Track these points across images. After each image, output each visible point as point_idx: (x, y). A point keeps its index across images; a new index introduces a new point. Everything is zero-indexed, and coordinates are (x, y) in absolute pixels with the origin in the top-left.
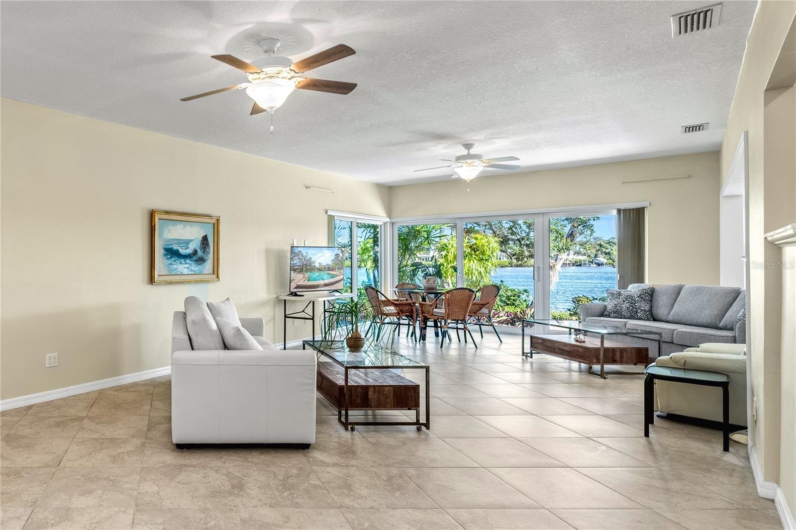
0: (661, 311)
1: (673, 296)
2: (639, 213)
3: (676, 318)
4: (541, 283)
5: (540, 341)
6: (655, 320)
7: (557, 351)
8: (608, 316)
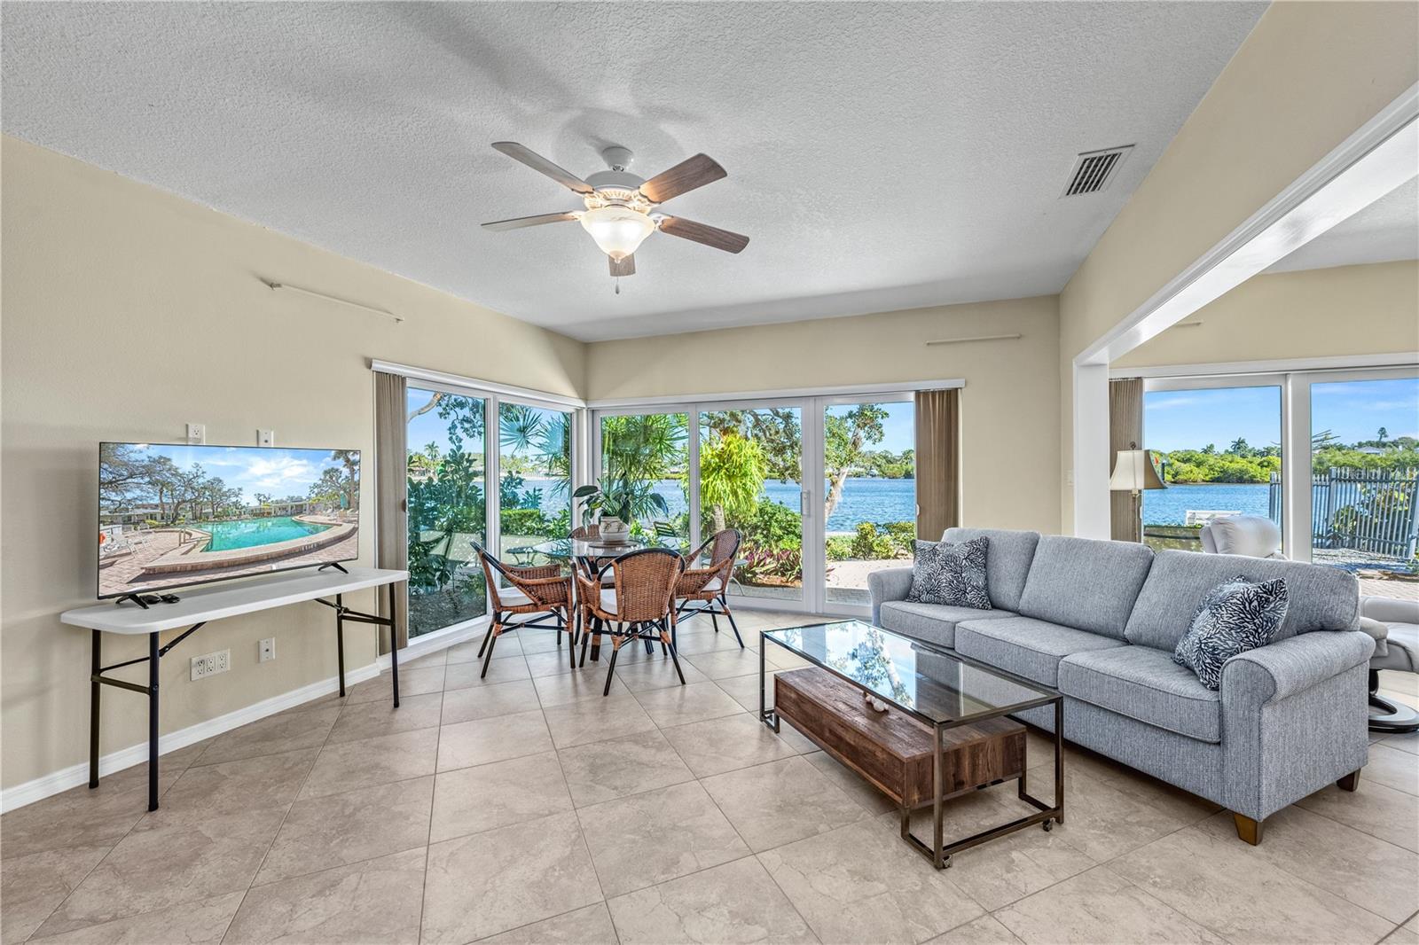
0: (1006, 590)
1: (1023, 557)
2: (949, 399)
3: (1034, 608)
4: (812, 520)
5: (793, 696)
6: (995, 607)
7: (827, 734)
8: (917, 599)
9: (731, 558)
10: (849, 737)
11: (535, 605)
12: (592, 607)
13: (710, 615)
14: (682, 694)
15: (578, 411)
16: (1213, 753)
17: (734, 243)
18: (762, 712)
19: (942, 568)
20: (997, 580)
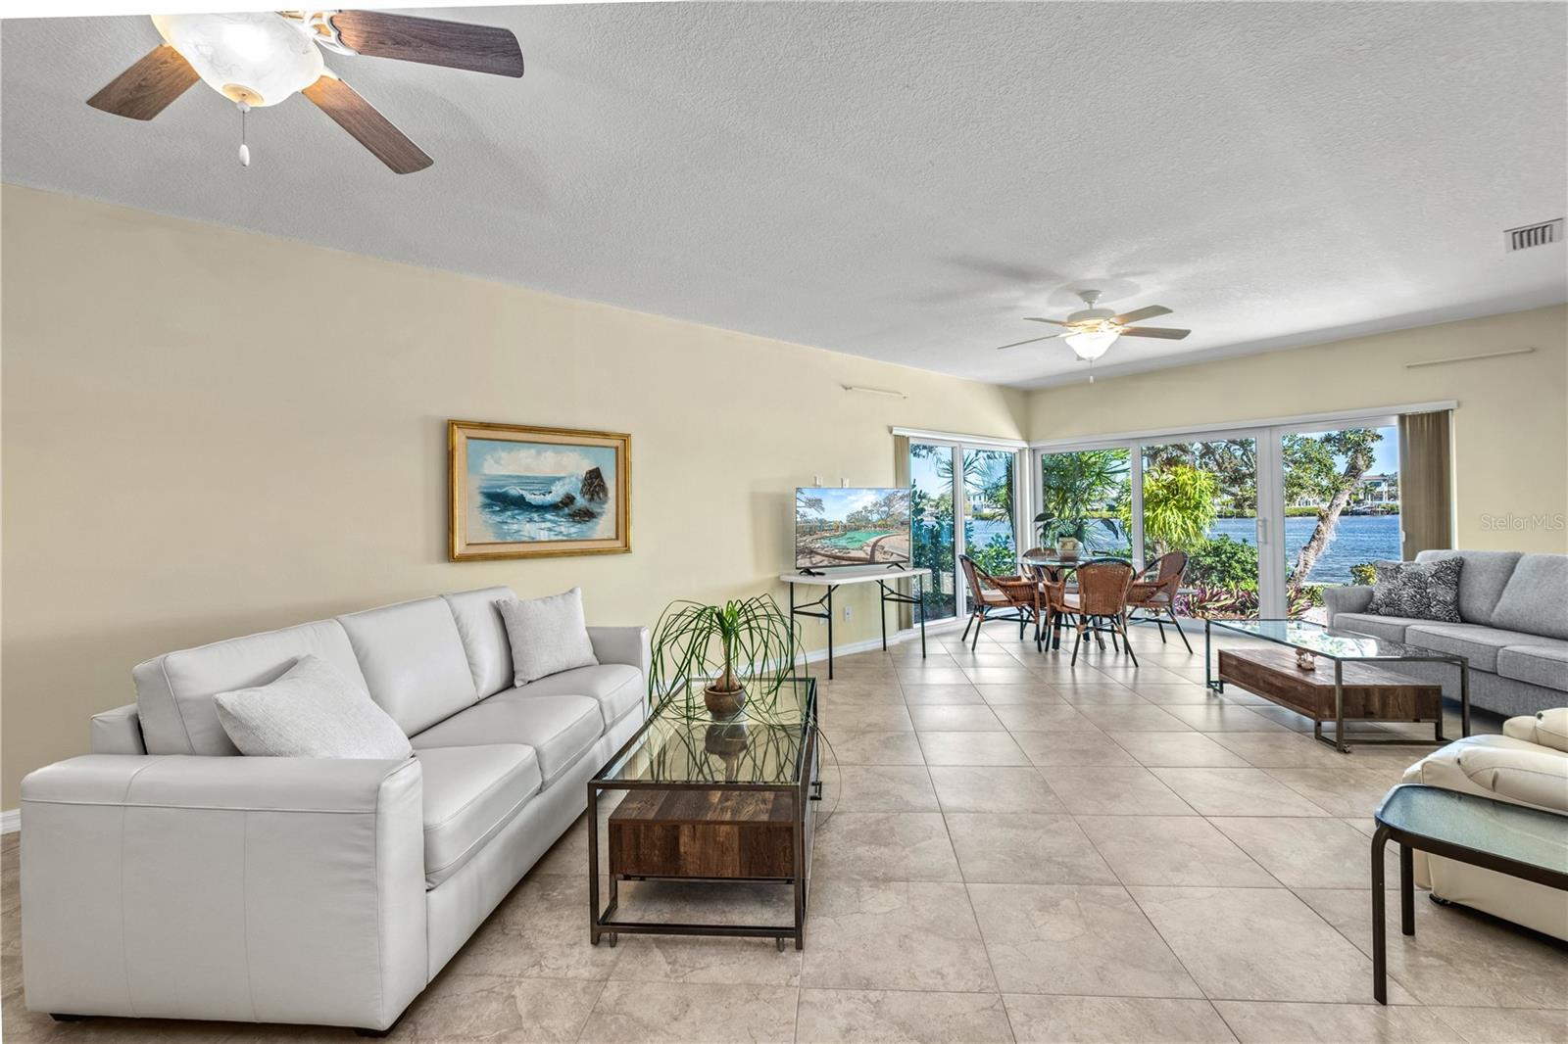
0: (1477, 604)
1: (1501, 575)
2: (1439, 421)
3: (1506, 620)
4: (1269, 548)
5: (1234, 663)
6: (1463, 620)
7: (1262, 684)
8: (1376, 612)
9: (1178, 574)
10: (1277, 682)
11: (1010, 601)
12: (1055, 605)
13: (1158, 624)
14: (1136, 673)
15: (1021, 451)
18: (1209, 683)
19: (1405, 584)
20: (1469, 596)
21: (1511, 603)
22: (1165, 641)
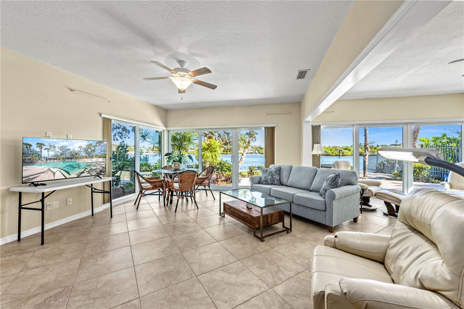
0: (284, 180)
1: (289, 171)
2: (273, 129)
3: (291, 184)
4: (235, 164)
5: (228, 207)
6: (282, 185)
7: (237, 215)
8: (262, 184)
9: (211, 174)
10: (242, 215)
11: (153, 188)
12: (171, 188)
13: (205, 191)
14: (198, 211)
15: (164, 131)
16: (324, 213)
17: (214, 87)
18: (220, 213)
19: (269, 175)
20: (282, 178)
21: (292, 180)
22: (207, 196)
